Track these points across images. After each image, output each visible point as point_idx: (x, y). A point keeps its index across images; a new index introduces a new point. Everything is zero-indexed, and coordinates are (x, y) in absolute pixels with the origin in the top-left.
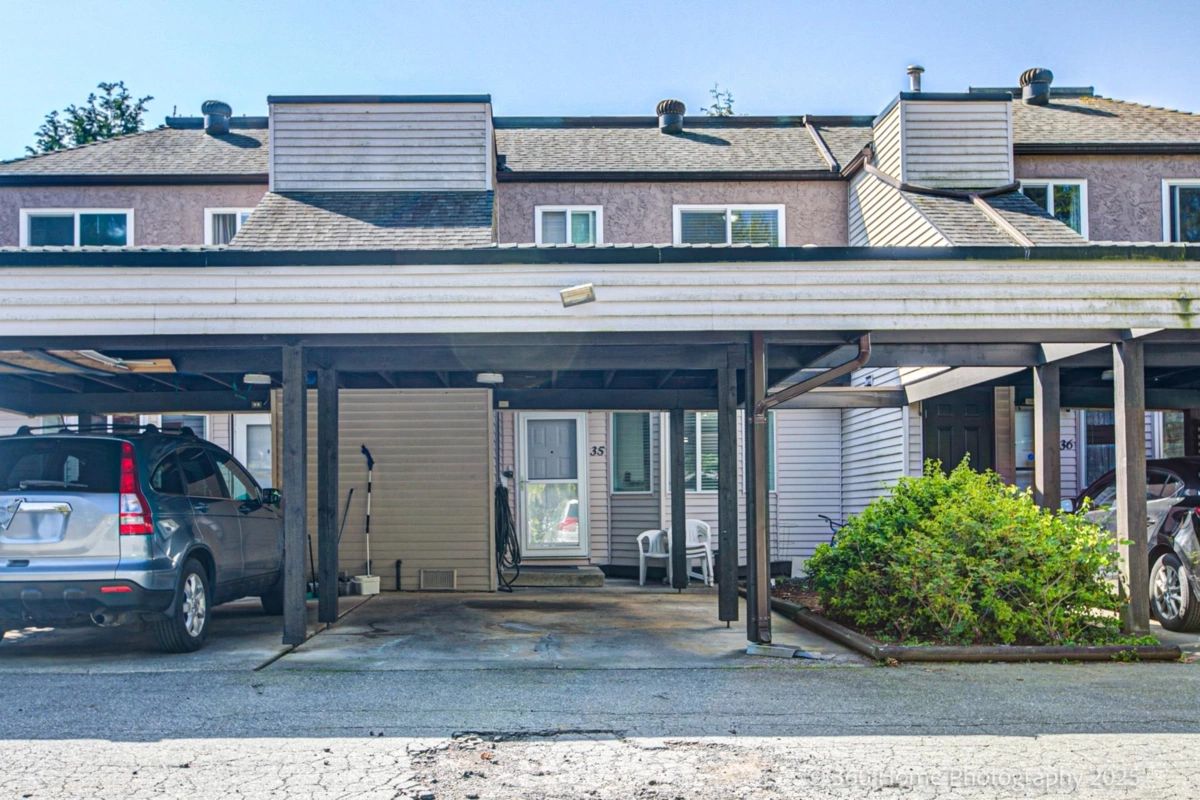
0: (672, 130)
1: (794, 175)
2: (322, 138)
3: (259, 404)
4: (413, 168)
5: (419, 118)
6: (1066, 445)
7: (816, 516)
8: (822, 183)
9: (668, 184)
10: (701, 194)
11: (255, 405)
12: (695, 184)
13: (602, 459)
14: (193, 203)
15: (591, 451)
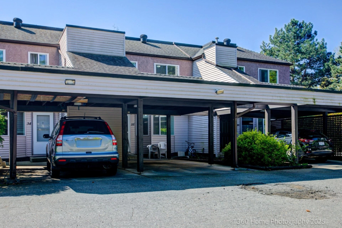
0: (144, 42)
1: (182, 58)
2: (81, 38)
3: (64, 110)
4: (105, 49)
5: (107, 35)
6: (238, 125)
7: (185, 141)
8: (187, 61)
9: (153, 57)
10: (161, 61)
11: (63, 110)
12: (159, 58)
13: (134, 126)
14: (24, 50)
15: (131, 124)
